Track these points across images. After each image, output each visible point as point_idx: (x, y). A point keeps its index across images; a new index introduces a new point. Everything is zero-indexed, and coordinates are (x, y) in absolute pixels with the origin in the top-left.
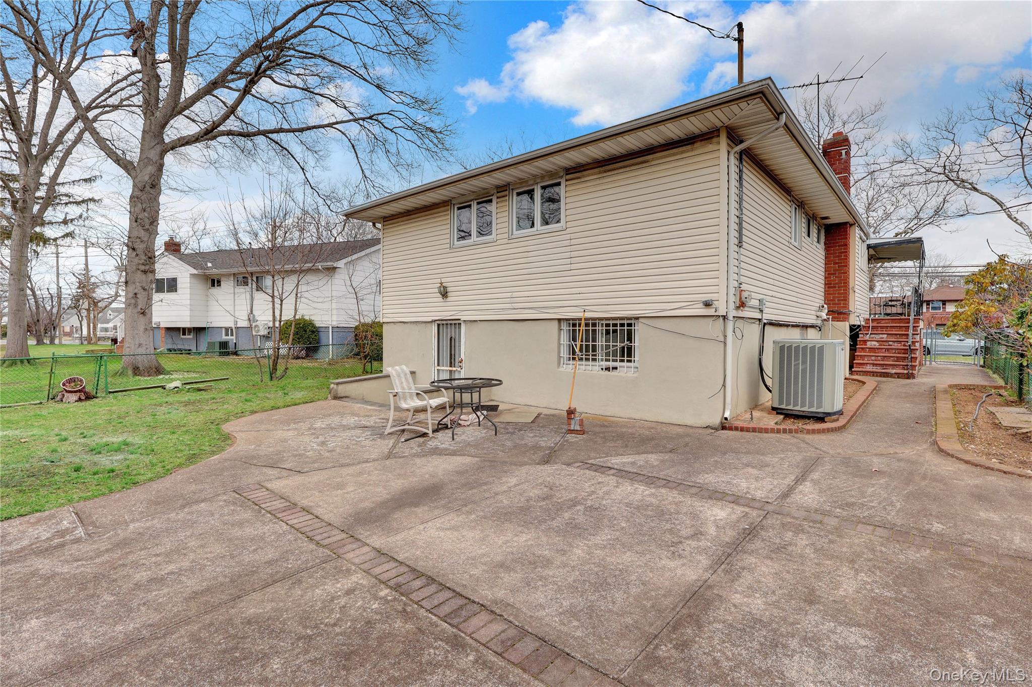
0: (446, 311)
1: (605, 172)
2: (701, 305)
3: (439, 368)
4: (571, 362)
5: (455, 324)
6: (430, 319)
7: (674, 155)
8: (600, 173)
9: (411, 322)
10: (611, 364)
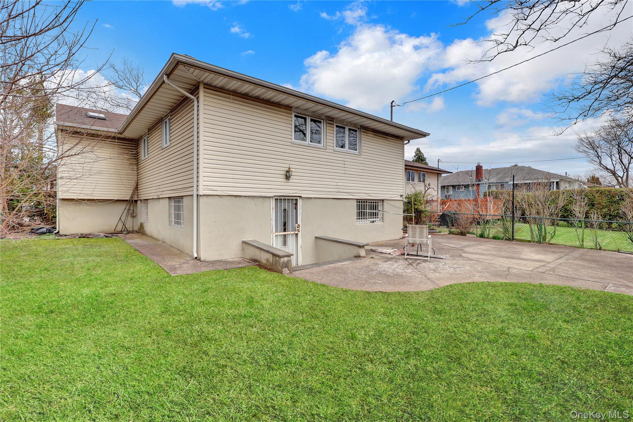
0: (288, 190)
1: (375, 135)
2: (400, 196)
3: (276, 234)
4: (358, 220)
5: (294, 201)
6: (272, 195)
7: (393, 140)
8: (374, 135)
9: (249, 197)
10: (372, 220)
